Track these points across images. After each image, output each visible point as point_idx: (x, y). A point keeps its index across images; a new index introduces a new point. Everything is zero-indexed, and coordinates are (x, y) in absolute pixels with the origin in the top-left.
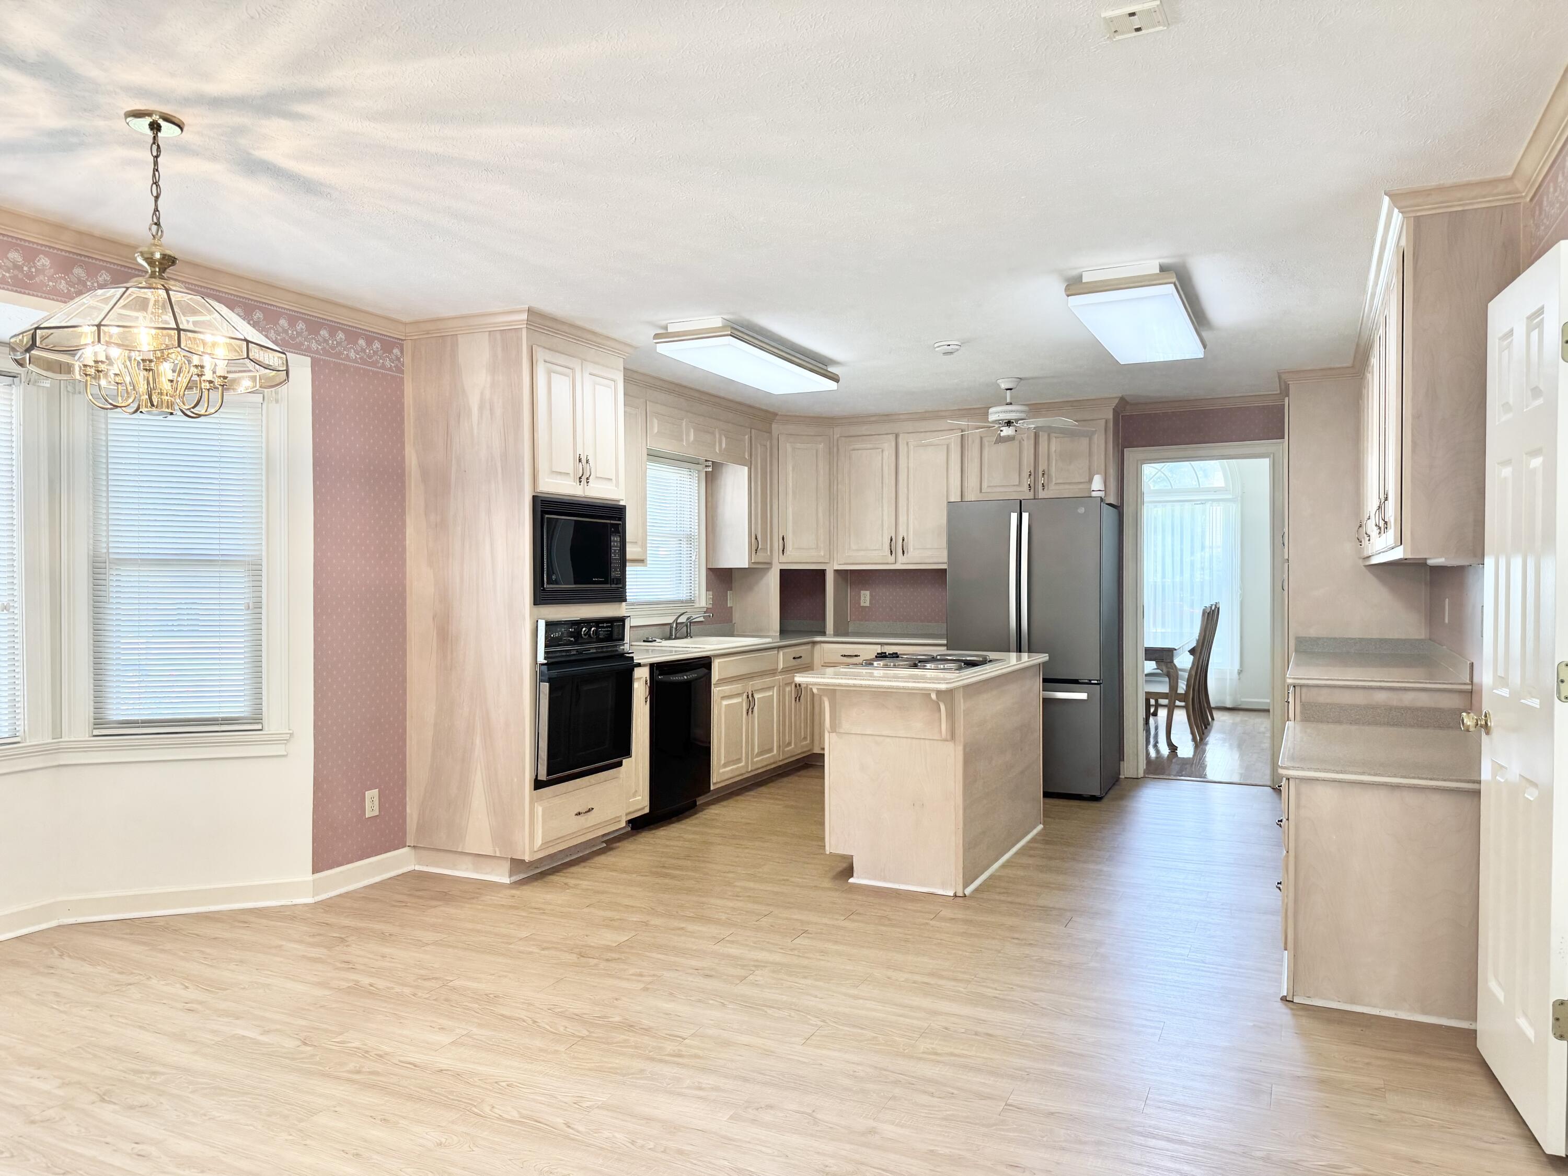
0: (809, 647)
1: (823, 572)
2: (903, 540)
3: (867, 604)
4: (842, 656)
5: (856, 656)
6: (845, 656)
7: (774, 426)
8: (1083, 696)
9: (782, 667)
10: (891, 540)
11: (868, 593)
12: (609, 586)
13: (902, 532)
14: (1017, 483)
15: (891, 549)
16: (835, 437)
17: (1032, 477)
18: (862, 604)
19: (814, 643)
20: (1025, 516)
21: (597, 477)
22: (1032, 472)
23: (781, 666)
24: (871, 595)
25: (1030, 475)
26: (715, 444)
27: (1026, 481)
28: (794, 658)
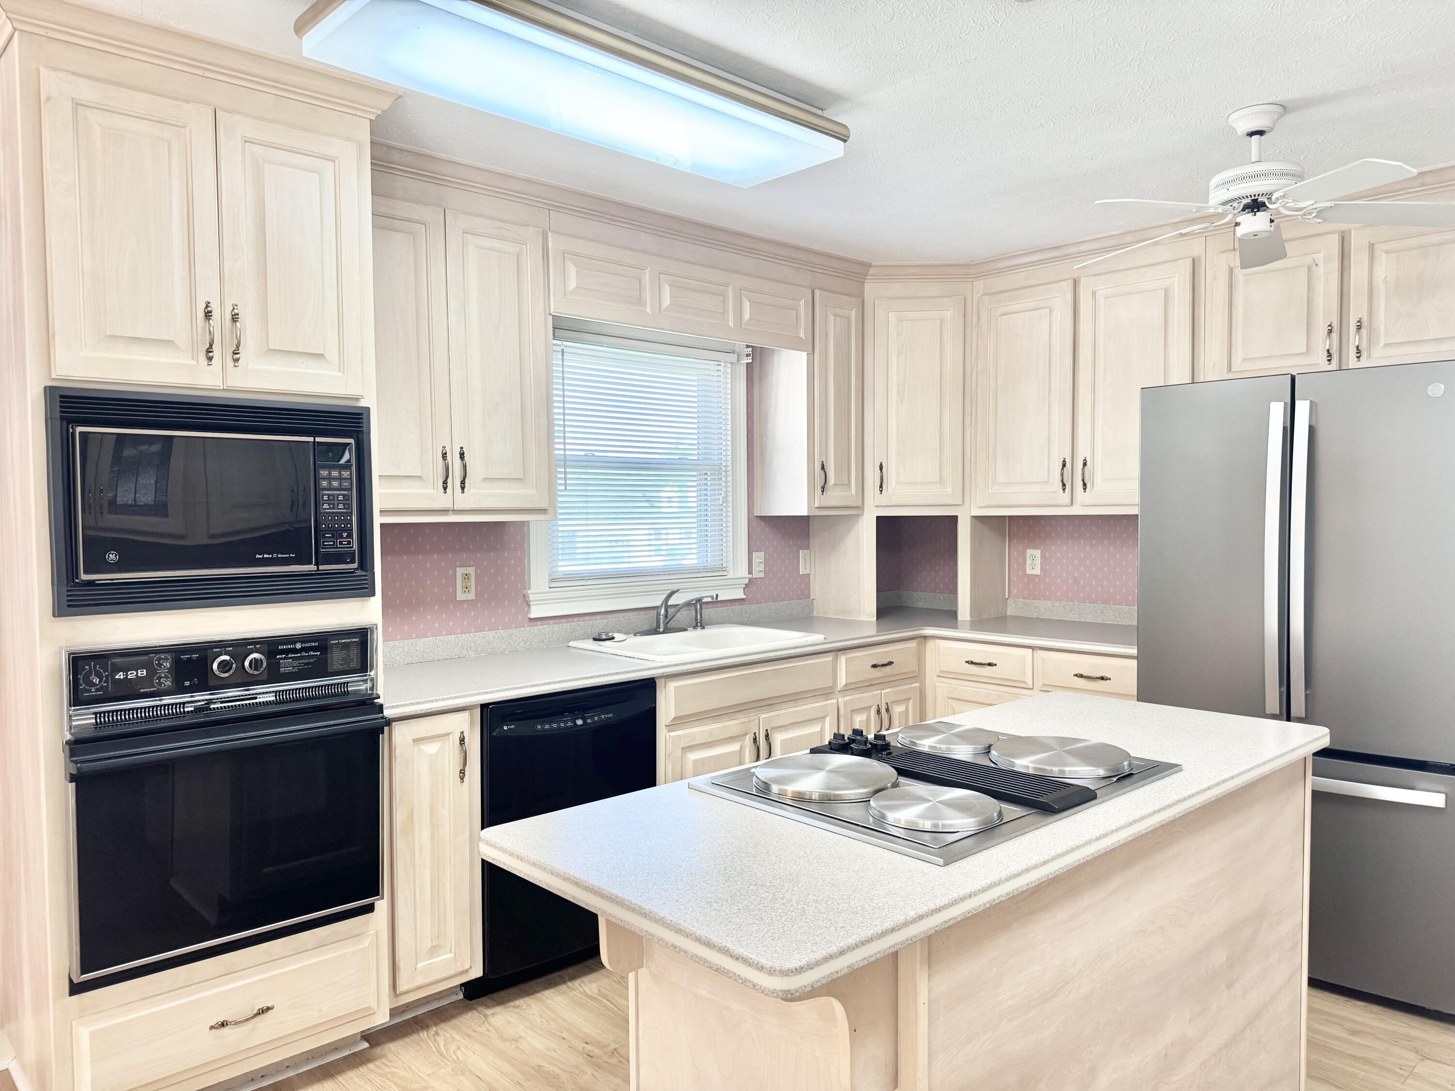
0: (913, 644)
1: (953, 520)
2: (1085, 464)
3: (1037, 571)
4: (967, 662)
5: (990, 664)
6: (972, 663)
7: (868, 287)
8: (1437, 800)
9: (844, 683)
10: (1064, 465)
11: (1037, 553)
12: (312, 567)
13: (1083, 452)
14: (1304, 350)
15: (1062, 481)
16: (976, 296)
17: (1335, 335)
18: (1029, 571)
19: (925, 637)
20: (1302, 408)
21: (270, 350)
22: (1335, 325)
23: (842, 681)
24: (1043, 556)
25: (1330, 331)
26: (725, 311)
27: (1321, 343)
28: (874, 666)
